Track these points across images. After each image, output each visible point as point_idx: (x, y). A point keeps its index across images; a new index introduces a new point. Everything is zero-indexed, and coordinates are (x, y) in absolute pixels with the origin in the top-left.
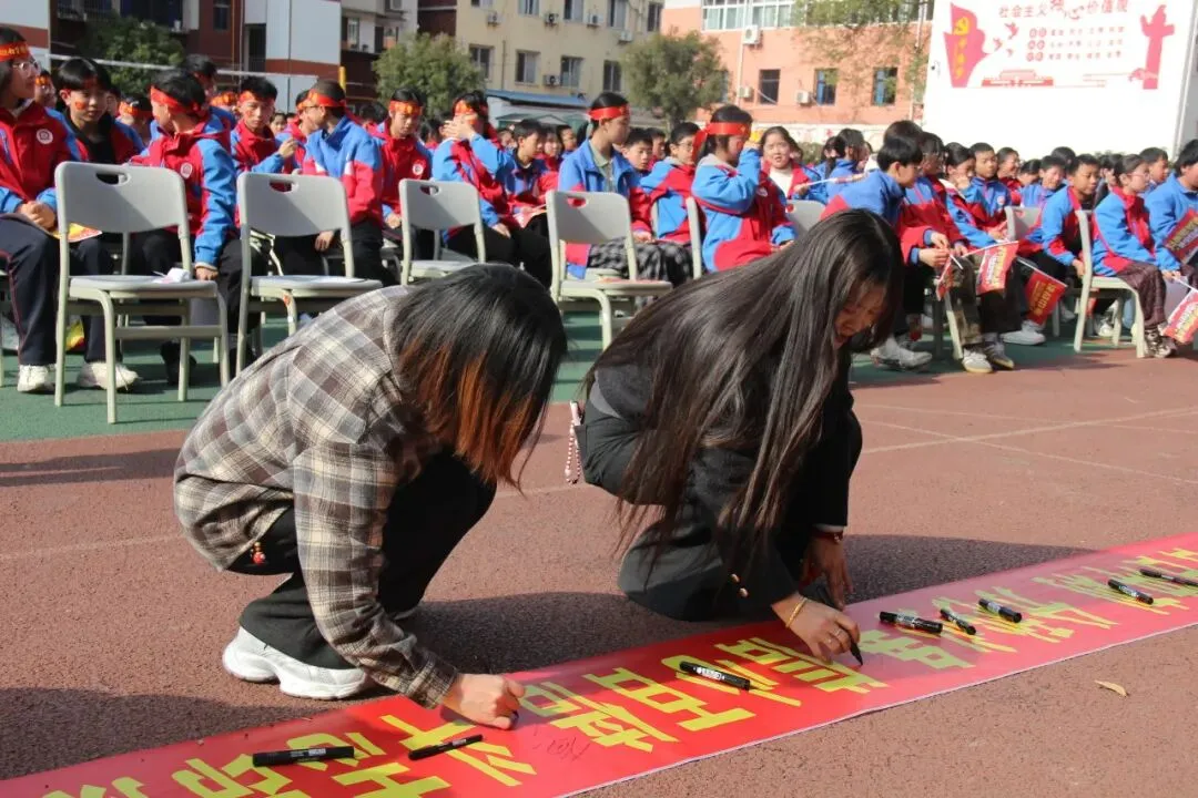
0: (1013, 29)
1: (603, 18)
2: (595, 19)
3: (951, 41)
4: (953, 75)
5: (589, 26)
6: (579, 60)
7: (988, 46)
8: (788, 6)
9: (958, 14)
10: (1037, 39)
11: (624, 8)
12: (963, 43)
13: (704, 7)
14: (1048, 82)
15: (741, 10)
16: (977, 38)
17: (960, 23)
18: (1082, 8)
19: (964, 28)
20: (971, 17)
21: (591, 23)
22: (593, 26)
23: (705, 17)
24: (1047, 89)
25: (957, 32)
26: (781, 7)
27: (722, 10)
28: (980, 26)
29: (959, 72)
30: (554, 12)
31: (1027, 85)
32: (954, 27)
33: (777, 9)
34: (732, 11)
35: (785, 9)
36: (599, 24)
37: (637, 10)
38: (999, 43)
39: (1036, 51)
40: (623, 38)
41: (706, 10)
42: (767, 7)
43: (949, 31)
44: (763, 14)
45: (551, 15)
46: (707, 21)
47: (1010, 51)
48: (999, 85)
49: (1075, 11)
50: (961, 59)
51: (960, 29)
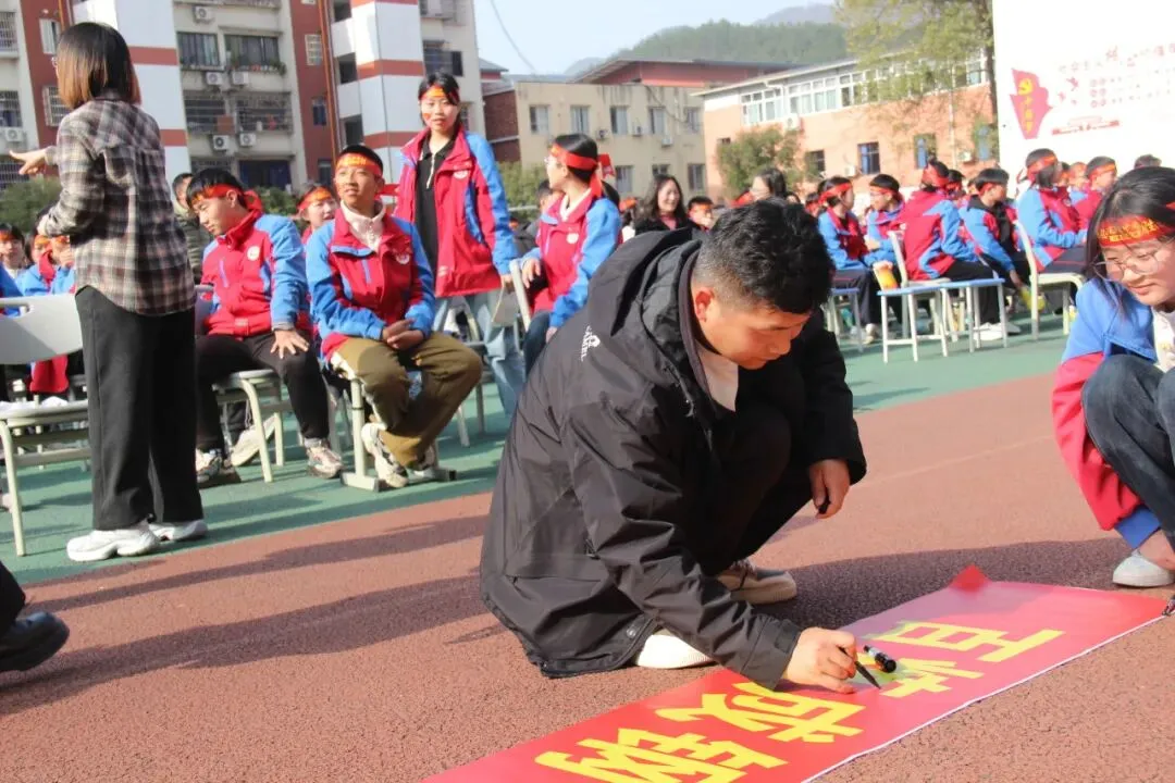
0: (1074, 82)
1: (646, 127)
2: (639, 129)
3: (1017, 100)
4: (1024, 130)
5: (635, 136)
6: (630, 167)
7: (1052, 100)
8: (822, 93)
9: (1019, 76)
10: (1098, 88)
11: (662, 116)
12: (1029, 101)
13: (743, 104)
14: (1115, 124)
15: (779, 101)
16: (1040, 95)
17: (1023, 84)
18: (1136, 56)
19: (1027, 87)
20: (1033, 78)
21: (636, 133)
22: (638, 136)
23: (745, 112)
24: (1114, 129)
25: (1021, 92)
26: (816, 94)
27: (760, 105)
28: (1043, 84)
29: (1029, 126)
30: (603, 128)
31: (1095, 128)
32: (1018, 88)
33: (813, 98)
34: (770, 105)
35: (820, 97)
36: (643, 132)
37: (674, 117)
38: (1062, 96)
39: (1098, 98)
40: (665, 142)
41: (745, 108)
42: (803, 96)
43: (1014, 92)
44: (800, 103)
45: (601, 132)
46: (747, 116)
47: (1074, 102)
48: (1069, 132)
49: (1130, 59)
50: (1029, 114)
51: (1023, 89)
